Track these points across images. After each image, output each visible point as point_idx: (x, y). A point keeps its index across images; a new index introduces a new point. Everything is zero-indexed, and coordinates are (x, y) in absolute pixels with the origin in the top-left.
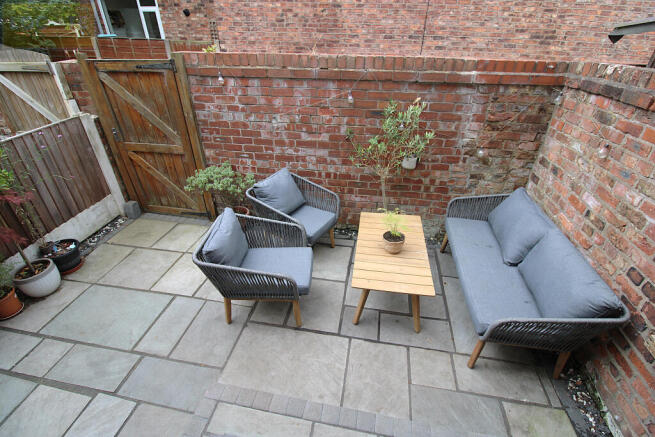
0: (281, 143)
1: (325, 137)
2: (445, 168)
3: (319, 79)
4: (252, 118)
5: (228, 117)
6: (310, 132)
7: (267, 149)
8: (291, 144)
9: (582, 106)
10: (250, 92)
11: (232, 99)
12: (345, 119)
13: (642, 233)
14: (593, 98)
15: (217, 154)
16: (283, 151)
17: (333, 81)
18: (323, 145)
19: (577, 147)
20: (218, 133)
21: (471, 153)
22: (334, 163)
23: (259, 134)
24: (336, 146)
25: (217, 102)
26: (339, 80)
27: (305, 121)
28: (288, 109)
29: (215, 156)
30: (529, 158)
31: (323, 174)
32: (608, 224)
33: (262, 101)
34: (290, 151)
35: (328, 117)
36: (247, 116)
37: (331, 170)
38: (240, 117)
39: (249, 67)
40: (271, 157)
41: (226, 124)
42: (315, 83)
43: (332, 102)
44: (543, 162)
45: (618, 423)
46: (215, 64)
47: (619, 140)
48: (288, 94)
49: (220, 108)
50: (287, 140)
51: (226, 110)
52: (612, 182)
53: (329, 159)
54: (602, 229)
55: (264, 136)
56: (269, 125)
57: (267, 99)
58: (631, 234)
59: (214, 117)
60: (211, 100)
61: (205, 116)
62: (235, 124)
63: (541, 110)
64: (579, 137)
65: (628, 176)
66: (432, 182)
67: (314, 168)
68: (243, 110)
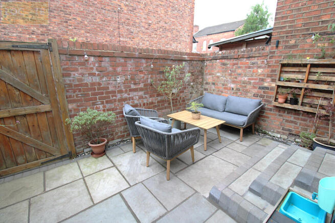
0: (121, 92)
1: (142, 85)
2: (183, 92)
3: (139, 58)
4: (104, 79)
5: (88, 80)
6: (135, 84)
7: (112, 96)
8: (126, 91)
9: (215, 64)
10: (103, 64)
11: (92, 69)
12: (150, 76)
13: (252, 85)
14: (218, 61)
15: (78, 106)
16: (122, 96)
17: (144, 58)
18: (141, 89)
19: (218, 74)
20: (79, 92)
21: (189, 85)
22: (146, 98)
23: (108, 88)
24: (147, 89)
25: (80, 71)
26: (146, 58)
27: (132, 79)
28: (124, 72)
29: (76, 108)
30: (202, 84)
31: (142, 104)
32: (241, 89)
33: (111, 69)
34: (125, 95)
35: (142, 75)
36: (101, 78)
37: (145, 101)
38: (96, 79)
39: (103, 51)
40: (115, 100)
41: (86, 84)
42: (137, 60)
43: (144, 68)
44: (207, 83)
45: (273, 132)
46: (81, 48)
47: (233, 68)
48: (124, 65)
49: (83, 75)
50: (124, 90)
51: (87, 75)
52: (236, 78)
53: (144, 96)
54: (239, 90)
55: (111, 89)
56: (114, 82)
57: (113, 68)
58: (248, 87)
59: (78, 81)
60: (77, 70)
61: (70, 81)
62: (93, 84)
63: (202, 68)
64: (218, 72)
65: (240, 75)
66: (180, 98)
67: (138, 102)
68: (98, 75)
